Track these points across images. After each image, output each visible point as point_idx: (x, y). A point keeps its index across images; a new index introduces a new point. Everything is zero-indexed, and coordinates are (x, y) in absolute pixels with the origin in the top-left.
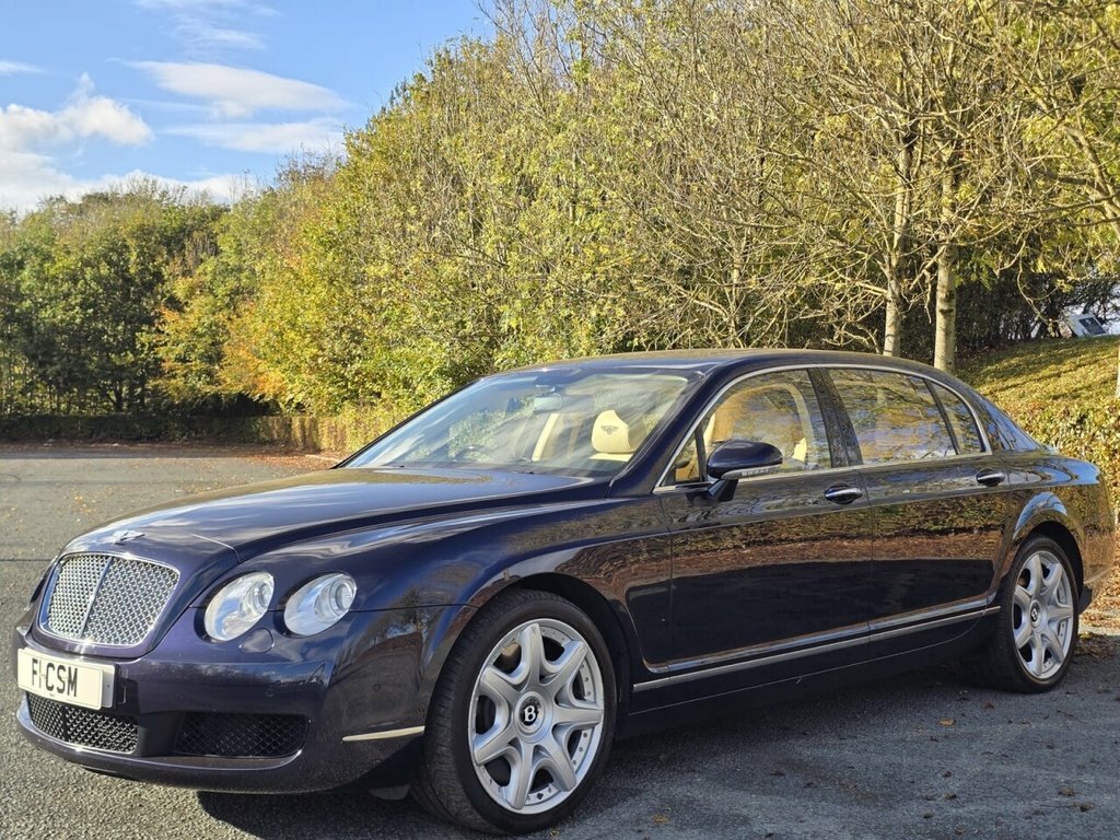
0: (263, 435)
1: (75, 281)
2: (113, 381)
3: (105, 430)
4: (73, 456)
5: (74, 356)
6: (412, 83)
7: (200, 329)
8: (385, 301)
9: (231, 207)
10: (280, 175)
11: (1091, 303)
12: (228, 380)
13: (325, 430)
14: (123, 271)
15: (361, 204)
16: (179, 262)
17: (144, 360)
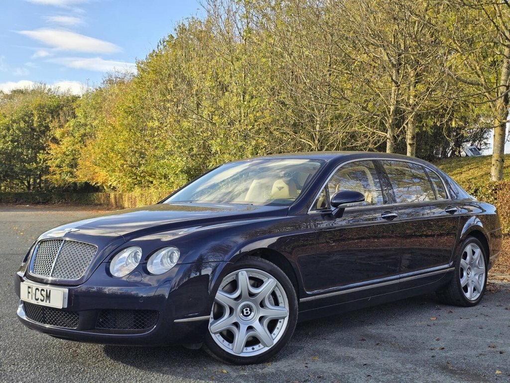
0: (96, 202)
1: (8, 129)
2: (27, 177)
3: (23, 199)
4: (8, 210)
5: (8, 164)
6: (167, 39)
7: (67, 152)
8: (156, 138)
9: (81, 96)
10: (104, 82)
11: (474, 141)
12: (81, 176)
13: (126, 198)
14: (31, 125)
15: (144, 94)
16: (57, 121)
17: (41, 166)
